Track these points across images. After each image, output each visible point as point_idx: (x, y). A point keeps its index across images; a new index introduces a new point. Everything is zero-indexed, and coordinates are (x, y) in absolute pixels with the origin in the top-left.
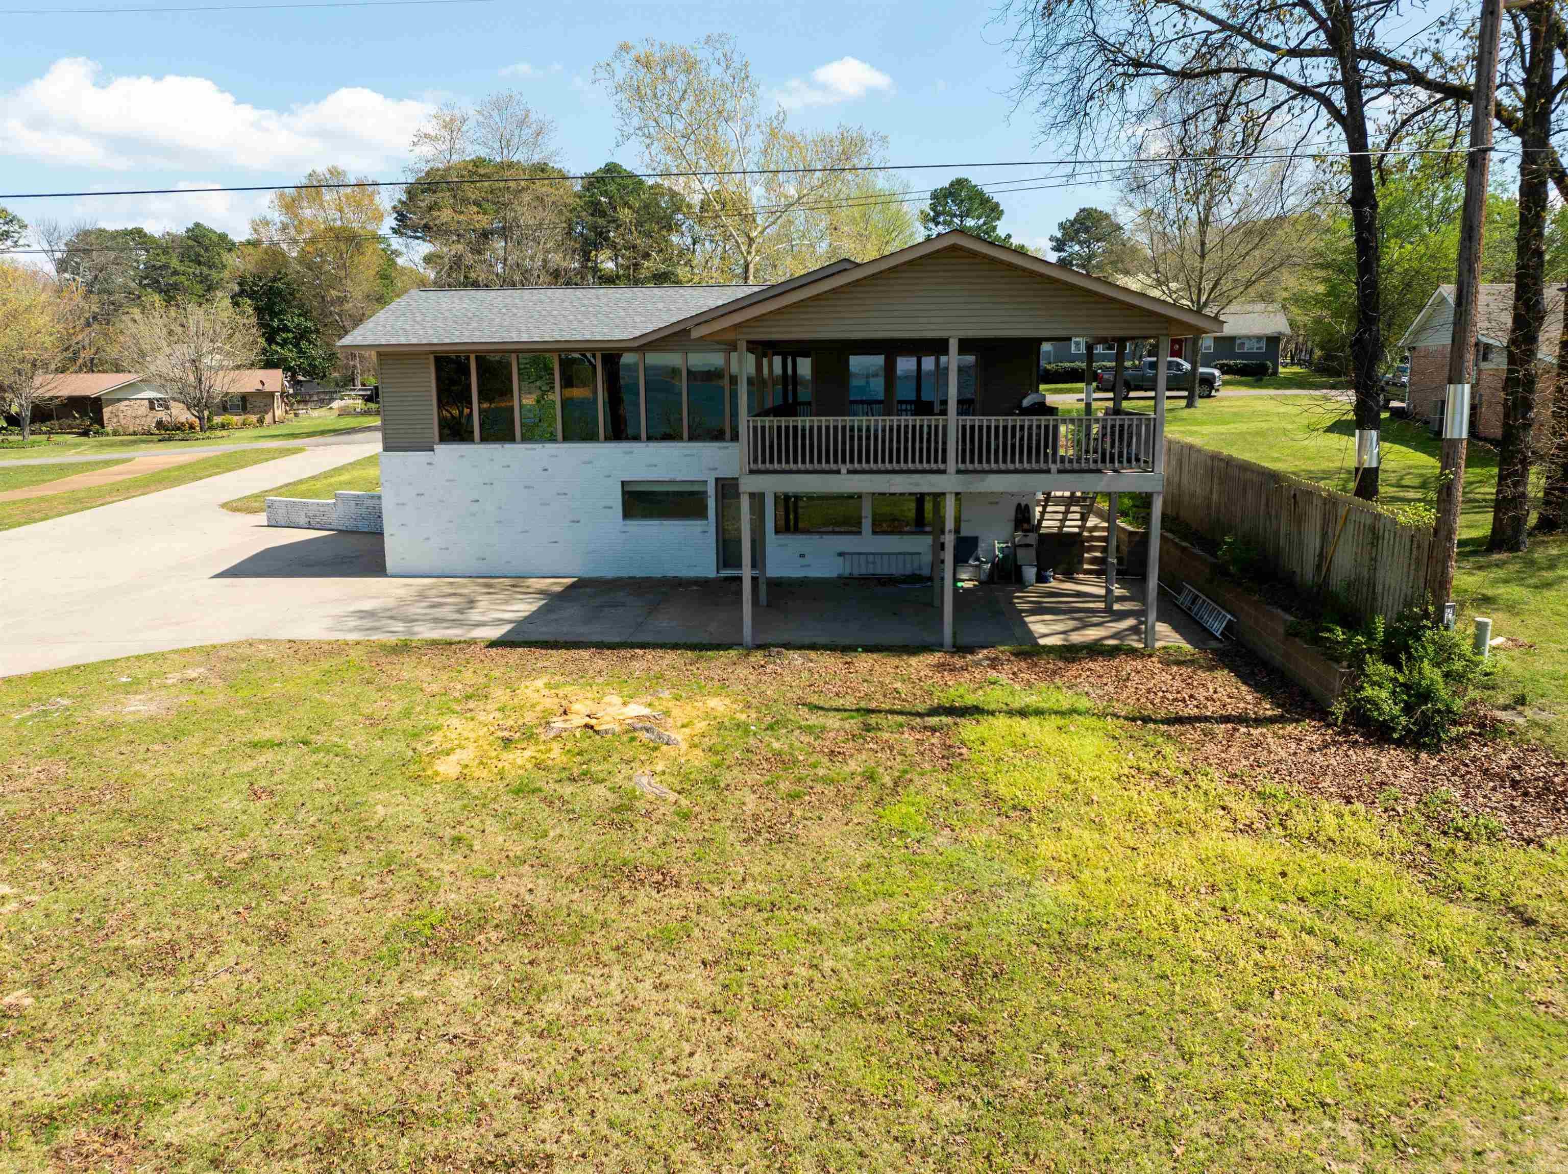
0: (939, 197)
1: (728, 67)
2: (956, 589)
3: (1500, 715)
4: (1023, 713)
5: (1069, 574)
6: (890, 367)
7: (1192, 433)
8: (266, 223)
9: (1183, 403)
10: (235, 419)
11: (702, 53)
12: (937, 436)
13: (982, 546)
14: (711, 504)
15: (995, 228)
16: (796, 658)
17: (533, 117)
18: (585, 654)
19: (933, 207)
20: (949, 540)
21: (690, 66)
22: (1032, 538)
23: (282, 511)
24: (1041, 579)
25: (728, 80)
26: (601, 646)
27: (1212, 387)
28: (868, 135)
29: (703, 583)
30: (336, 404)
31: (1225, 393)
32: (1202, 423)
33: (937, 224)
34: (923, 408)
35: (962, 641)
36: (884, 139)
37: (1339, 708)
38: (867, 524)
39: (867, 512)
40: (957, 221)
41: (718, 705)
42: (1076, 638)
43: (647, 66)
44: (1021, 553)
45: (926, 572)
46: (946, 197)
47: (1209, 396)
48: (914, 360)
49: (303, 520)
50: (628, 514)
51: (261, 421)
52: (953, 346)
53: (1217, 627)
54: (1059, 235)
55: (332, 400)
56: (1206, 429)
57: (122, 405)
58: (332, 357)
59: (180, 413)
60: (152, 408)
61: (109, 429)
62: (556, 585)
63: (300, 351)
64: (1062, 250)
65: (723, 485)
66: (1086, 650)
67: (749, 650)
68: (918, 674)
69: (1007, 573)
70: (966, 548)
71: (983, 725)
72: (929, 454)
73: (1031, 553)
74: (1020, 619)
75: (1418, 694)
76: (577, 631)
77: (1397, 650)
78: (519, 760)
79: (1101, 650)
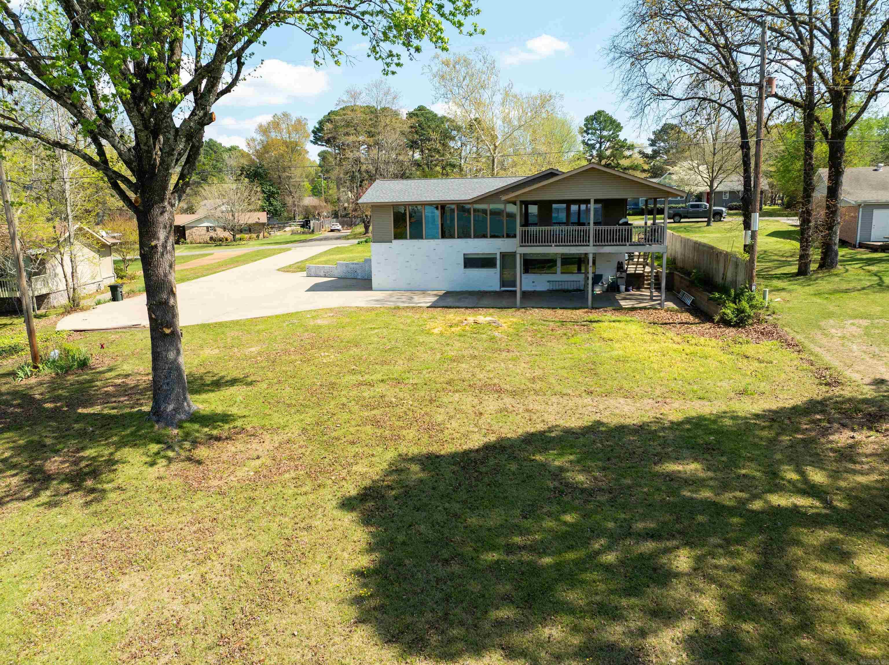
0: (589, 120)
1: (485, 63)
2: (593, 294)
3: (767, 317)
4: (614, 321)
5: (638, 288)
6: (568, 209)
7: (705, 237)
8: (253, 140)
9: (706, 224)
10: (246, 236)
11: (471, 57)
12: (587, 233)
13: (604, 278)
14: (498, 262)
15: (618, 136)
16: (537, 311)
17: (392, 90)
18: (463, 310)
19: (585, 125)
20: (590, 276)
21: (467, 63)
22: (624, 275)
23: (313, 270)
24: (627, 290)
25: (485, 69)
26: (467, 308)
27: (721, 216)
28: (553, 94)
29: (496, 292)
30: (288, 229)
31: (728, 219)
32: (712, 233)
33: (588, 134)
34: (580, 224)
35: (594, 306)
36: (562, 96)
37: (717, 318)
38: (559, 269)
39: (559, 265)
40: (598, 132)
41: (515, 320)
42: (636, 306)
43: (448, 65)
44: (619, 280)
45: (582, 288)
46: (592, 120)
47: (720, 220)
48: (577, 206)
49: (322, 274)
50: (465, 267)
51: (258, 237)
52: (592, 201)
53: (689, 302)
54: (653, 137)
55: (284, 227)
56: (712, 235)
57: (194, 230)
58: (284, 205)
59: (221, 234)
60: (208, 231)
61: (188, 241)
62: (442, 293)
63: (270, 203)
64: (655, 145)
65: (503, 255)
66: (641, 308)
67: (519, 308)
68: (579, 314)
69: (613, 288)
70: (597, 279)
71: (600, 324)
72: (583, 240)
73: (624, 281)
74: (617, 301)
75: (741, 311)
76: (457, 304)
77: (736, 299)
78: (457, 330)
79: (645, 308)
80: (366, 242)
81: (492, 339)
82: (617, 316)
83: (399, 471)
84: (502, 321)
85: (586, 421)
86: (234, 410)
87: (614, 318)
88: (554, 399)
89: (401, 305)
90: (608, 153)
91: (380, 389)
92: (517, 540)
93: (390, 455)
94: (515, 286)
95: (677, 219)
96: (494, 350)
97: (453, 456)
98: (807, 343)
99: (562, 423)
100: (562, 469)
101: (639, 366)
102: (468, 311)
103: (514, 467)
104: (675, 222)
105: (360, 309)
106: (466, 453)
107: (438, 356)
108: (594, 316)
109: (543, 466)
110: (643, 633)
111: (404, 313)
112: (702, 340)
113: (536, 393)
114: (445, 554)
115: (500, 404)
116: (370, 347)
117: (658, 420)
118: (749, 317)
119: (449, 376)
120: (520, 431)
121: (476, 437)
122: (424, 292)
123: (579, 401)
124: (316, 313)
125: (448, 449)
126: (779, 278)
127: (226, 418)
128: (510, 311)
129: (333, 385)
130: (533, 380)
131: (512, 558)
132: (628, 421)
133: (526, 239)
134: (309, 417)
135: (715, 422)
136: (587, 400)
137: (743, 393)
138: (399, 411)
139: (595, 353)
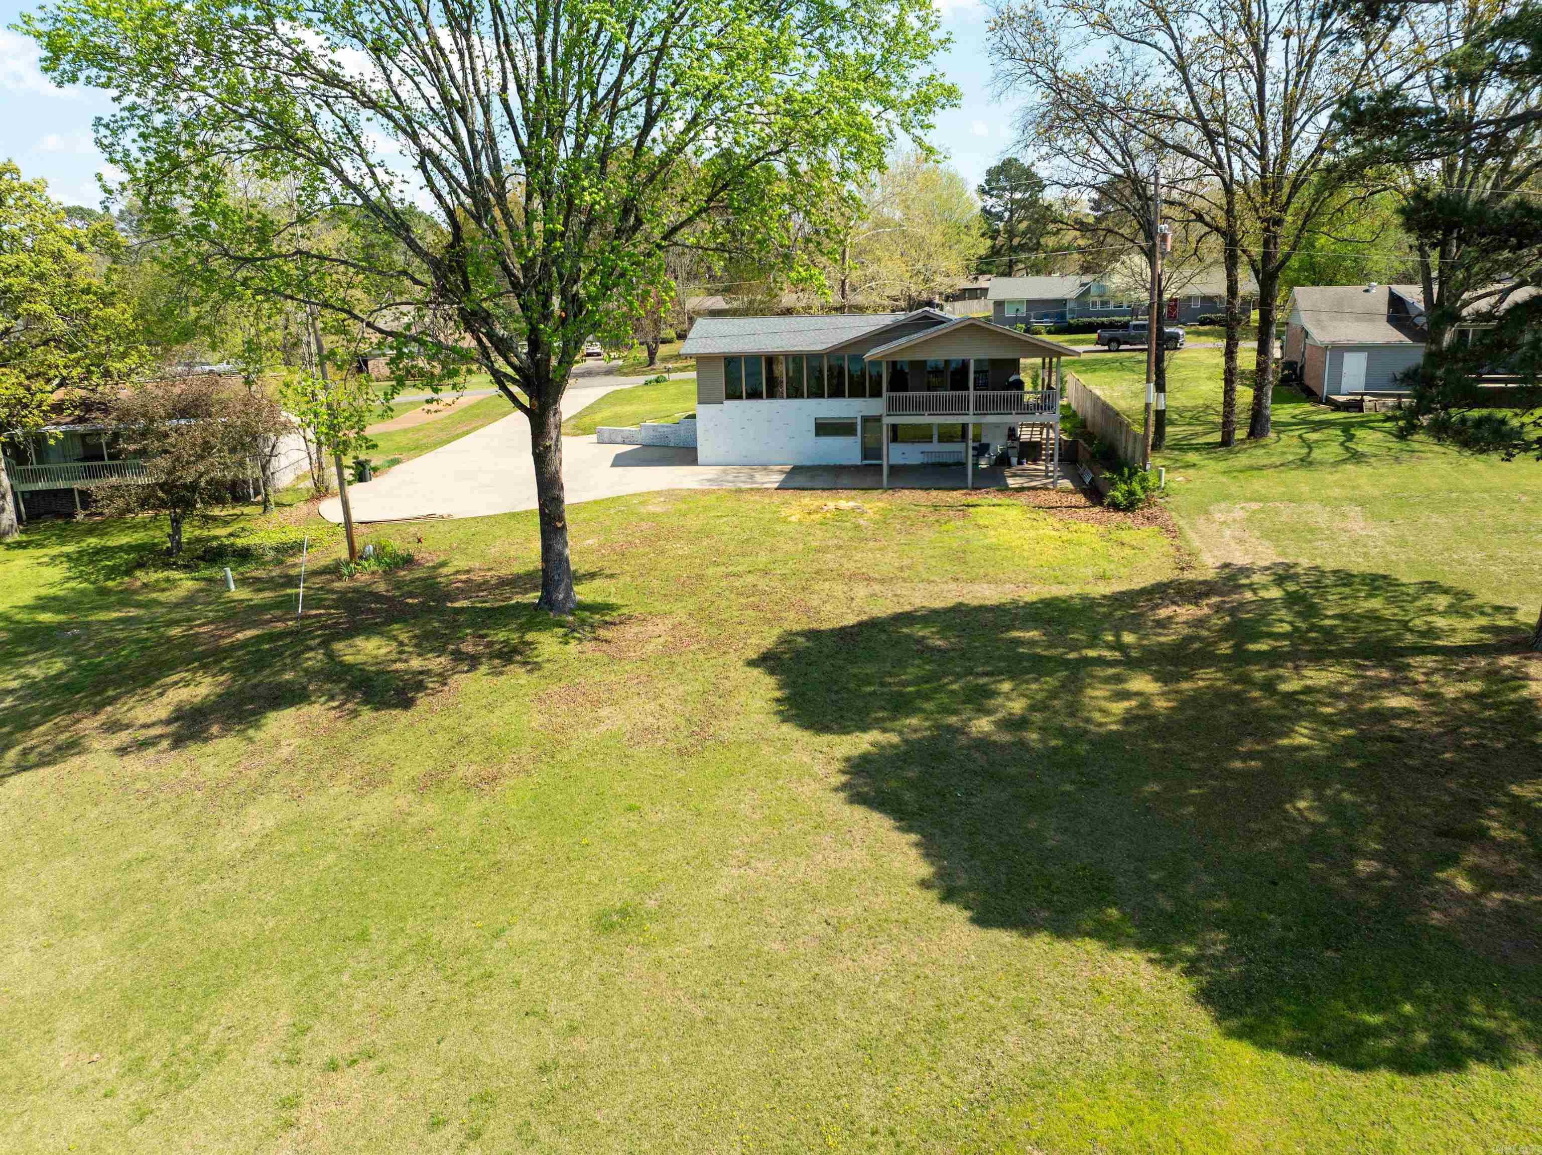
0: (994, 174)
3: (1159, 500)
4: (994, 505)
5: (1035, 461)
12: (966, 399)
13: (992, 448)
14: (859, 428)
15: (1038, 199)
16: (907, 492)
19: (988, 182)
22: (1016, 444)
23: (606, 435)
24: (1020, 463)
26: (823, 489)
29: (856, 467)
31: (1188, 345)
33: (991, 196)
35: (974, 486)
37: (1107, 501)
38: (935, 438)
39: (935, 433)
40: (1007, 195)
41: (880, 504)
44: (1010, 451)
45: (960, 462)
46: (999, 173)
47: (1175, 348)
49: (619, 438)
50: (818, 434)
52: (972, 363)
53: (1086, 482)
54: (1096, 196)
62: (788, 468)
64: (1099, 209)
65: (865, 419)
66: (1029, 489)
67: (886, 490)
68: (957, 496)
69: (1003, 461)
70: (982, 449)
71: (978, 509)
72: (962, 406)
73: (1015, 451)
74: (1004, 478)
75: (1131, 493)
76: (809, 485)
77: (1128, 480)
78: (817, 517)
79: (1034, 488)
80: (657, 381)
81: (857, 527)
82: (1001, 499)
83: (789, 642)
84: (867, 506)
85: (950, 603)
86: (612, 600)
87: (995, 501)
88: (921, 585)
89: (744, 486)
90: (1023, 226)
91: (750, 579)
92: (890, 680)
93: (777, 631)
94: (880, 457)
95: (1114, 345)
96: (862, 540)
97: (832, 631)
98: (1186, 527)
99: (926, 604)
100: (924, 638)
101: (1009, 554)
102: (826, 494)
103: (884, 637)
104: (1109, 351)
105: (695, 491)
106: (842, 629)
107: (801, 546)
108: (972, 499)
109: (908, 636)
110: (970, 719)
111: (748, 496)
112: (1083, 526)
113: (905, 580)
114: (836, 688)
115: (870, 590)
116: (724, 538)
117: (1014, 602)
118: (1139, 500)
119: (816, 567)
120: (889, 612)
121: (850, 616)
122: (765, 467)
123: (945, 587)
124: (645, 497)
125: (825, 626)
126: (1197, 450)
127: (610, 607)
128: (875, 493)
129: (700, 577)
130: (901, 569)
131: (885, 690)
132: (988, 603)
133: (893, 407)
134: (691, 603)
135: (1064, 601)
136: (953, 586)
137: (1103, 577)
138: (773, 597)
139: (968, 541)
